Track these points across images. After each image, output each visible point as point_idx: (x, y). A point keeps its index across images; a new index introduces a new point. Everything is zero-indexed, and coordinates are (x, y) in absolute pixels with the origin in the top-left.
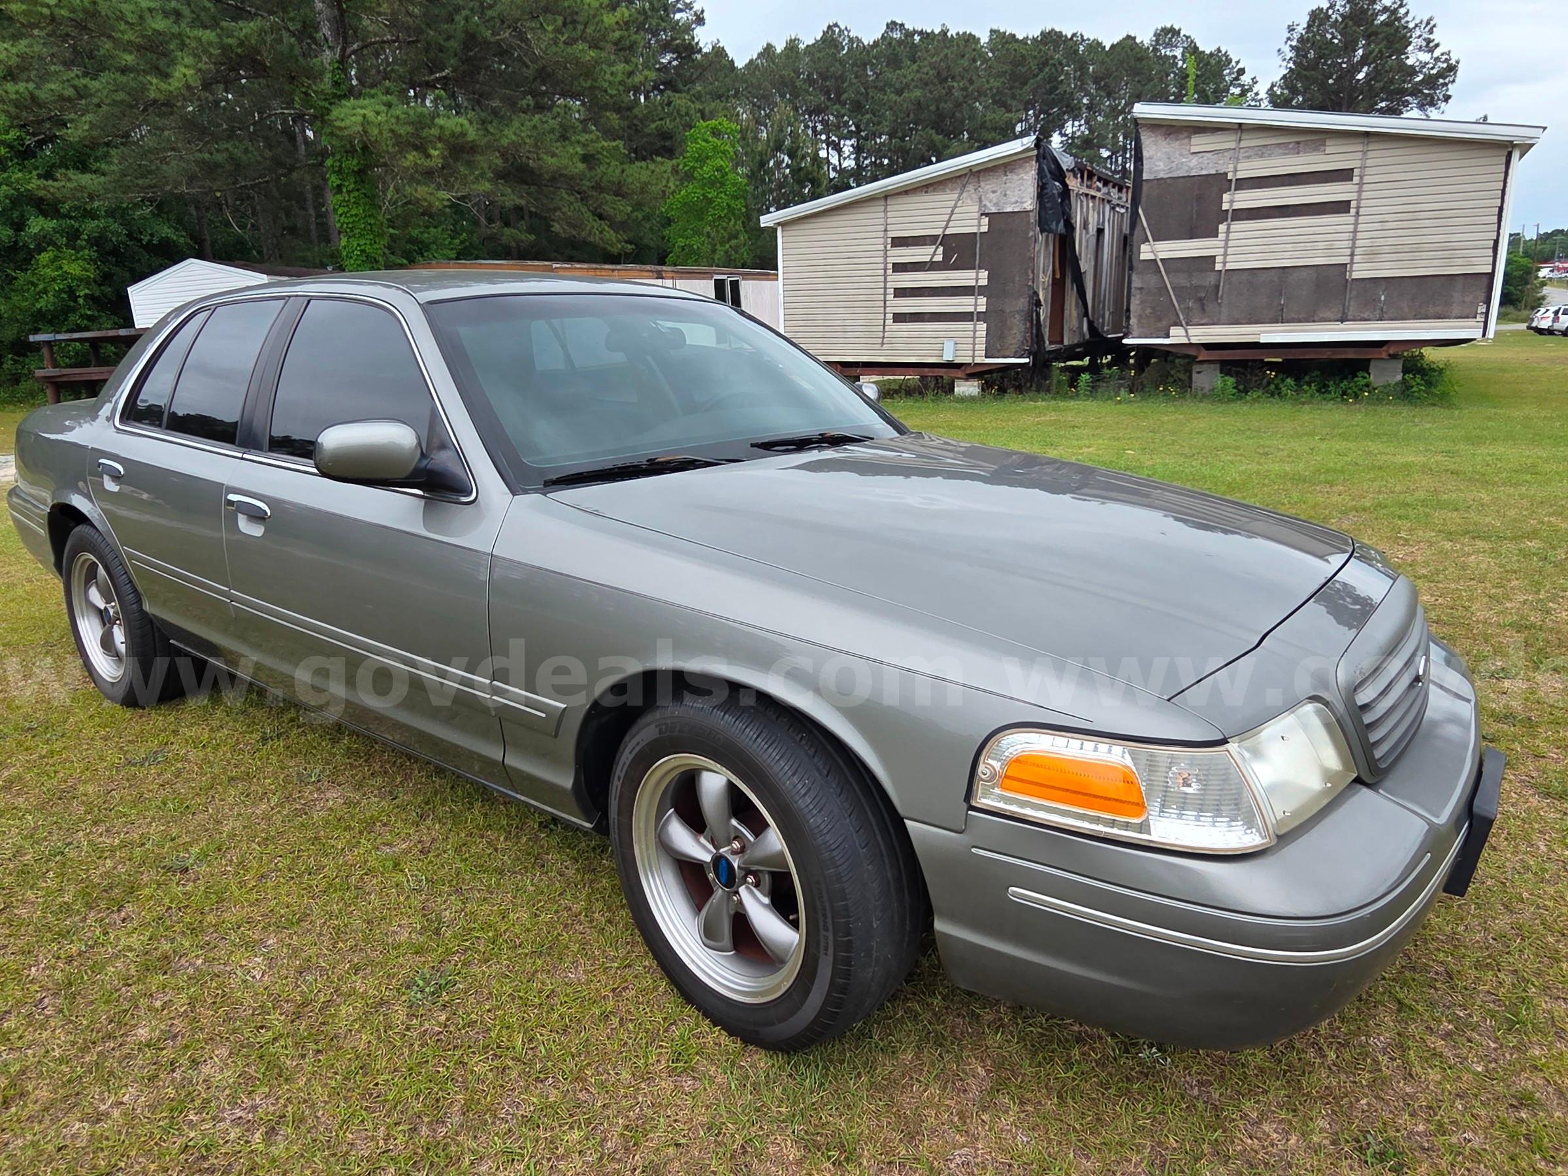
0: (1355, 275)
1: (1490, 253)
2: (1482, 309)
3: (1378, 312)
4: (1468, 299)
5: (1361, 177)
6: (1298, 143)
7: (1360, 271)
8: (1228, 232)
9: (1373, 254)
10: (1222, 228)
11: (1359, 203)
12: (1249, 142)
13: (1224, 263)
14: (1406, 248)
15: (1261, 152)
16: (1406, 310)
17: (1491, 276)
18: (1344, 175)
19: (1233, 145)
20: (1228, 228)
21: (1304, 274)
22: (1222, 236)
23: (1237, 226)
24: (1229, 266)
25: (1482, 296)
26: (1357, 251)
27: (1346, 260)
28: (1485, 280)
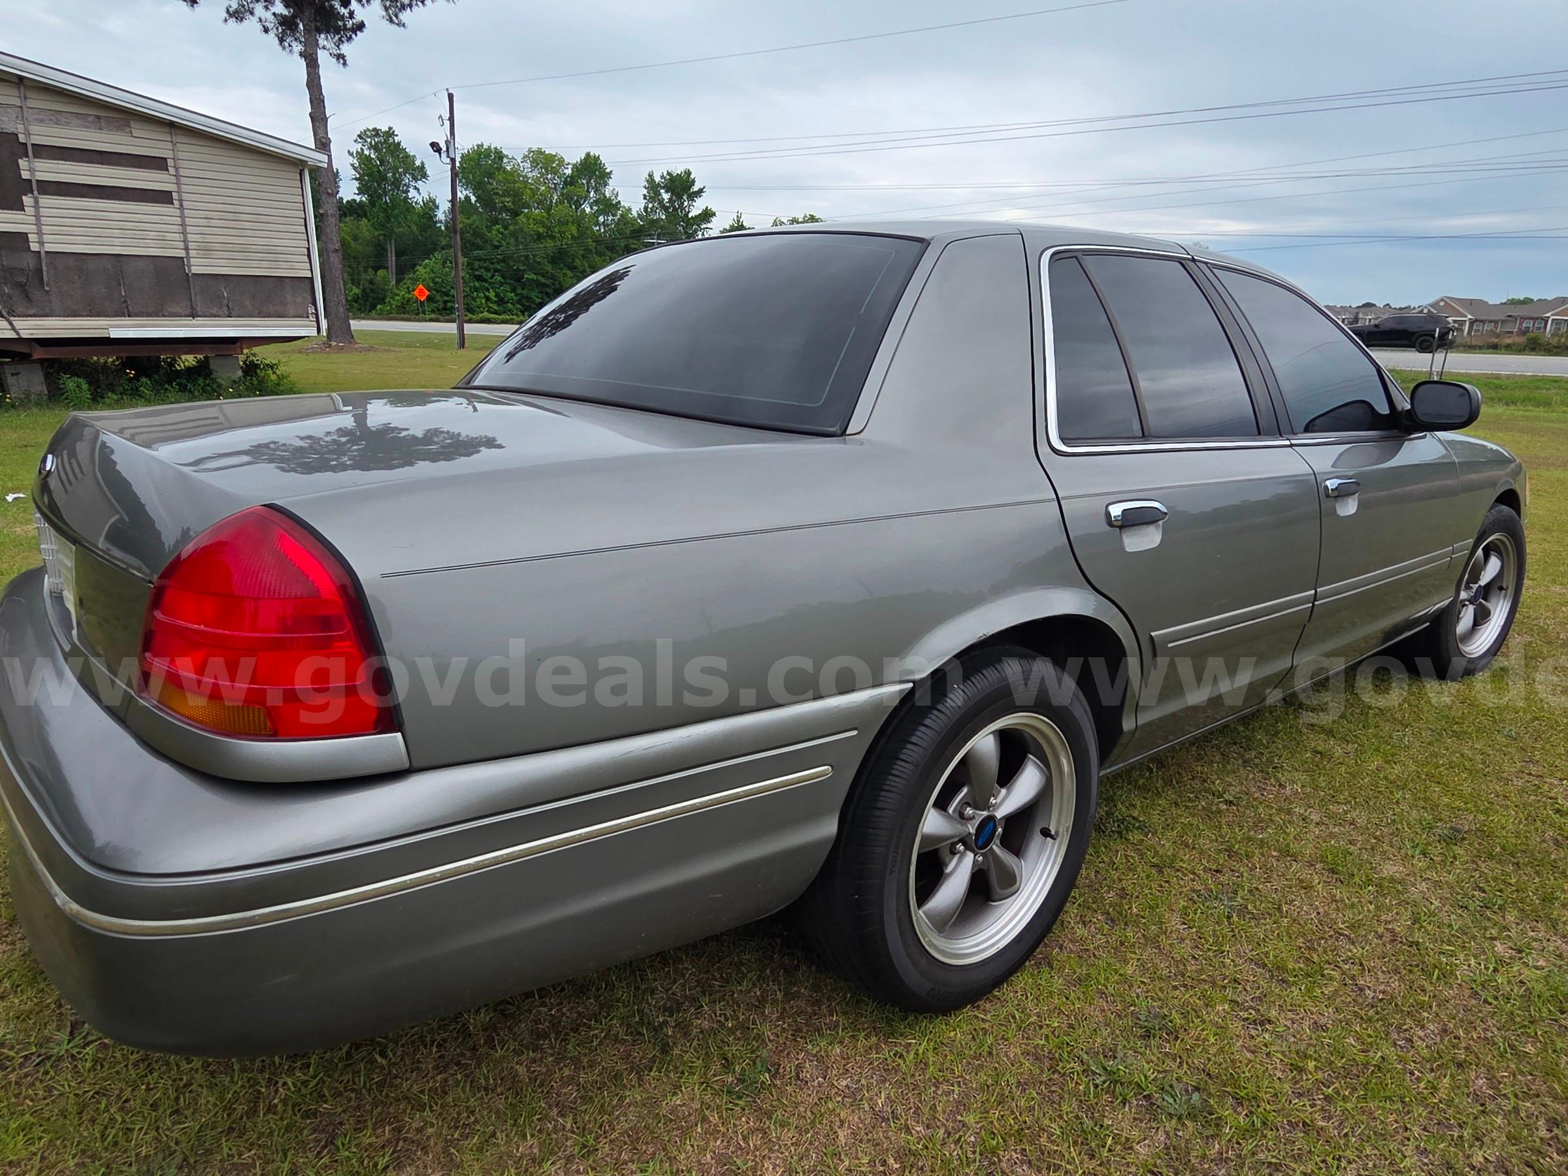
0: (195, 270)
1: (306, 258)
2: (311, 310)
3: (225, 309)
4: (299, 300)
5: (177, 169)
6: (98, 117)
7: (198, 266)
8: (36, 205)
9: (206, 250)
10: (27, 200)
11: (180, 196)
12: (37, 102)
13: (41, 243)
14: (236, 248)
15: (56, 118)
16: (250, 307)
17: (311, 280)
18: (158, 163)
19: (18, 102)
20: (36, 202)
21: (141, 263)
22: (29, 210)
23: (45, 200)
24: (49, 247)
25: (310, 299)
26: (191, 245)
27: (182, 253)
28: (307, 283)
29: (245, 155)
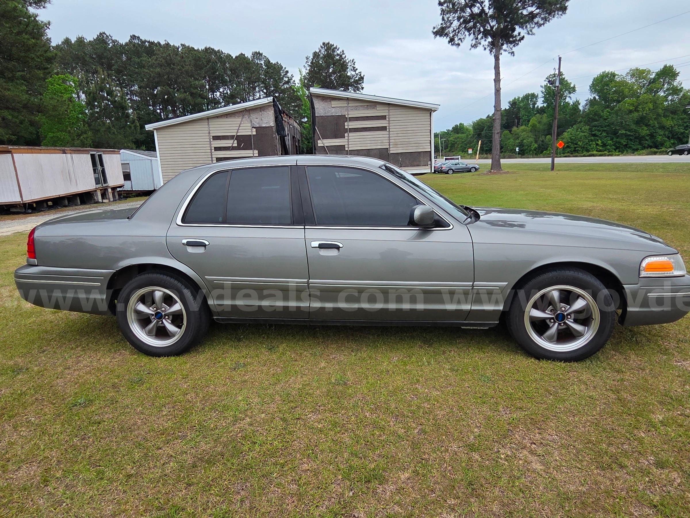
0: (391, 152)
1: (429, 144)
2: (429, 163)
3: (400, 164)
4: (425, 159)
5: (389, 118)
6: (368, 106)
7: (392, 151)
8: (348, 136)
9: (396, 145)
10: (346, 135)
11: (389, 127)
12: (351, 104)
13: (348, 148)
14: (405, 143)
15: (356, 109)
16: (408, 163)
17: (430, 152)
18: (383, 118)
19: (346, 105)
20: (348, 135)
21: (375, 151)
22: (346, 138)
23: (351, 134)
24: (350, 149)
25: (429, 159)
26: (391, 144)
27: (388, 147)
28: (429, 153)
29: (412, 110)
